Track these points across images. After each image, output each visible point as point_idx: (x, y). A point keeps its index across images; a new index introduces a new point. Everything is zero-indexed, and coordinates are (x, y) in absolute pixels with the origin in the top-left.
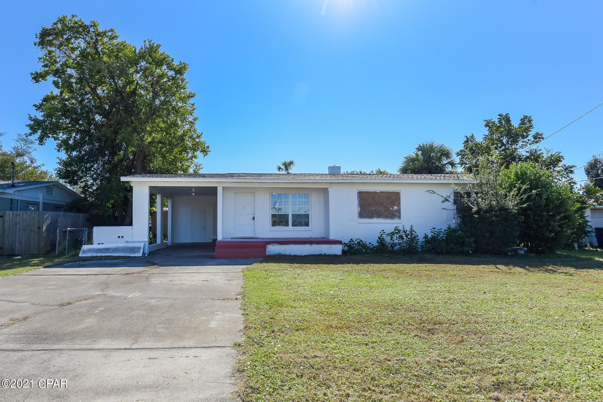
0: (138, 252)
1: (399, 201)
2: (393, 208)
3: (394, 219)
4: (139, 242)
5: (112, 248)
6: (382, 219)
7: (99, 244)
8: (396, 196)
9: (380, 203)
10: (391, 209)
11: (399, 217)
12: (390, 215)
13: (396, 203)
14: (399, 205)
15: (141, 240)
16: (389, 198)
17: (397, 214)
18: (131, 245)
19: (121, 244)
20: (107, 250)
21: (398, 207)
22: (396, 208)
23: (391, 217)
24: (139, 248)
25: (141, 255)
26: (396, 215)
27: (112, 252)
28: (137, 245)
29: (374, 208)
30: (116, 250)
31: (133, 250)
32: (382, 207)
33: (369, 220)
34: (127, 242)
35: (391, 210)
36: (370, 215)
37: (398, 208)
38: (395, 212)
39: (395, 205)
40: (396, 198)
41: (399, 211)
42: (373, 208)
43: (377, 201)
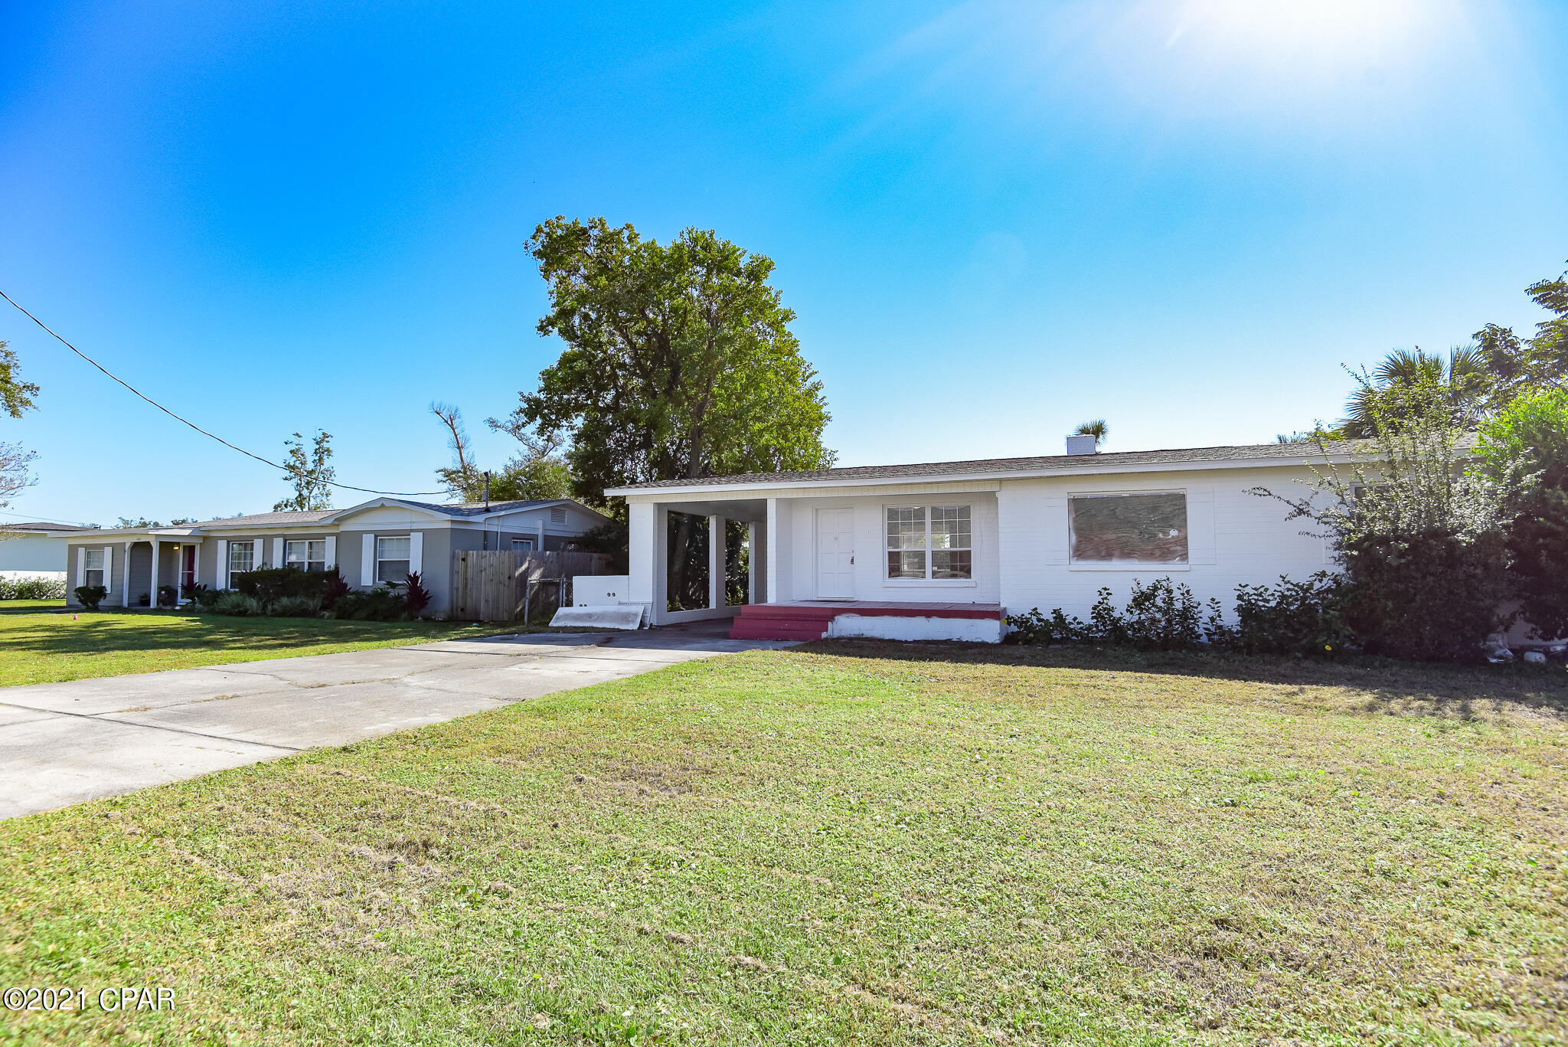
0: (633, 622)
1: (1183, 517)
2: (1166, 533)
3: (1171, 562)
4: (637, 604)
5: (596, 614)
6: (1136, 562)
7: (581, 605)
8: (1176, 505)
9: (1129, 522)
10: (1161, 535)
11: (1184, 557)
12: (1158, 553)
13: (1176, 522)
14: (1183, 526)
15: (640, 601)
16: (1154, 509)
17: (1179, 548)
18: (625, 609)
19: (611, 607)
20: (590, 616)
21: (1179, 531)
22: (1173, 533)
23: (1160, 556)
24: (636, 615)
25: (635, 626)
26: (1175, 551)
27: (595, 621)
28: (633, 609)
29: (1114, 536)
30: (601, 617)
31: (626, 617)
32: (1136, 531)
33: (1101, 563)
34: (620, 604)
35: (1160, 539)
36: (1103, 553)
37: (1182, 534)
38: (1171, 543)
39: (1172, 526)
40: (1175, 510)
41: (1183, 542)
42: (1111, 536)
43: (1122, 517)
